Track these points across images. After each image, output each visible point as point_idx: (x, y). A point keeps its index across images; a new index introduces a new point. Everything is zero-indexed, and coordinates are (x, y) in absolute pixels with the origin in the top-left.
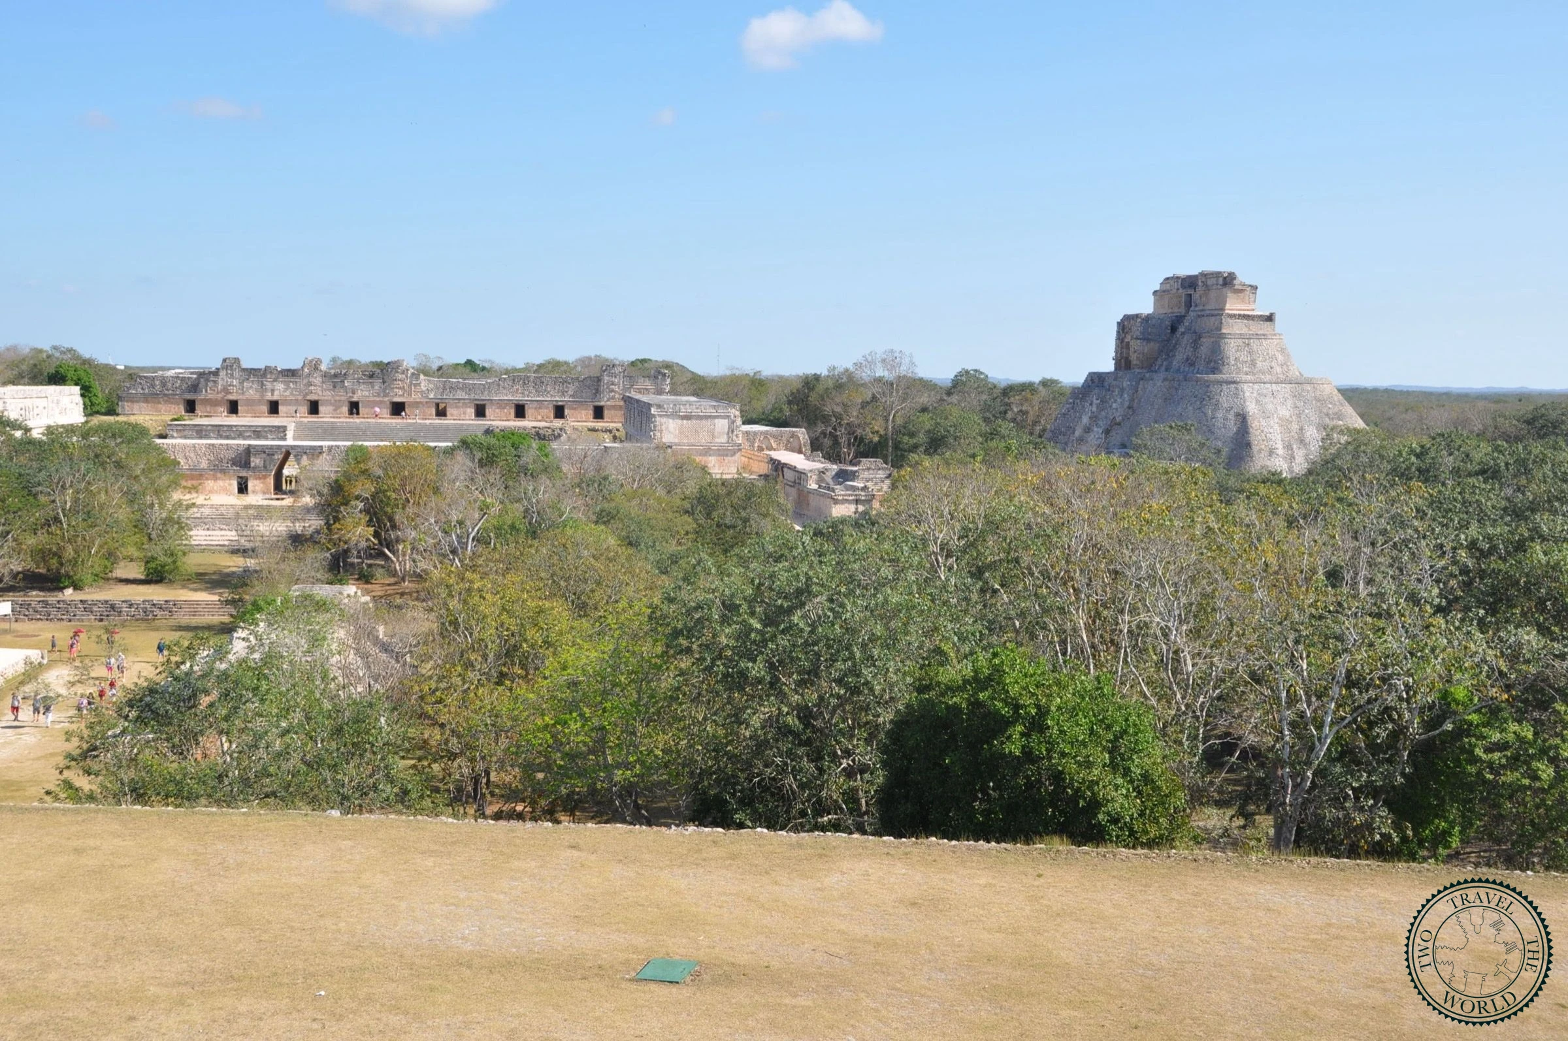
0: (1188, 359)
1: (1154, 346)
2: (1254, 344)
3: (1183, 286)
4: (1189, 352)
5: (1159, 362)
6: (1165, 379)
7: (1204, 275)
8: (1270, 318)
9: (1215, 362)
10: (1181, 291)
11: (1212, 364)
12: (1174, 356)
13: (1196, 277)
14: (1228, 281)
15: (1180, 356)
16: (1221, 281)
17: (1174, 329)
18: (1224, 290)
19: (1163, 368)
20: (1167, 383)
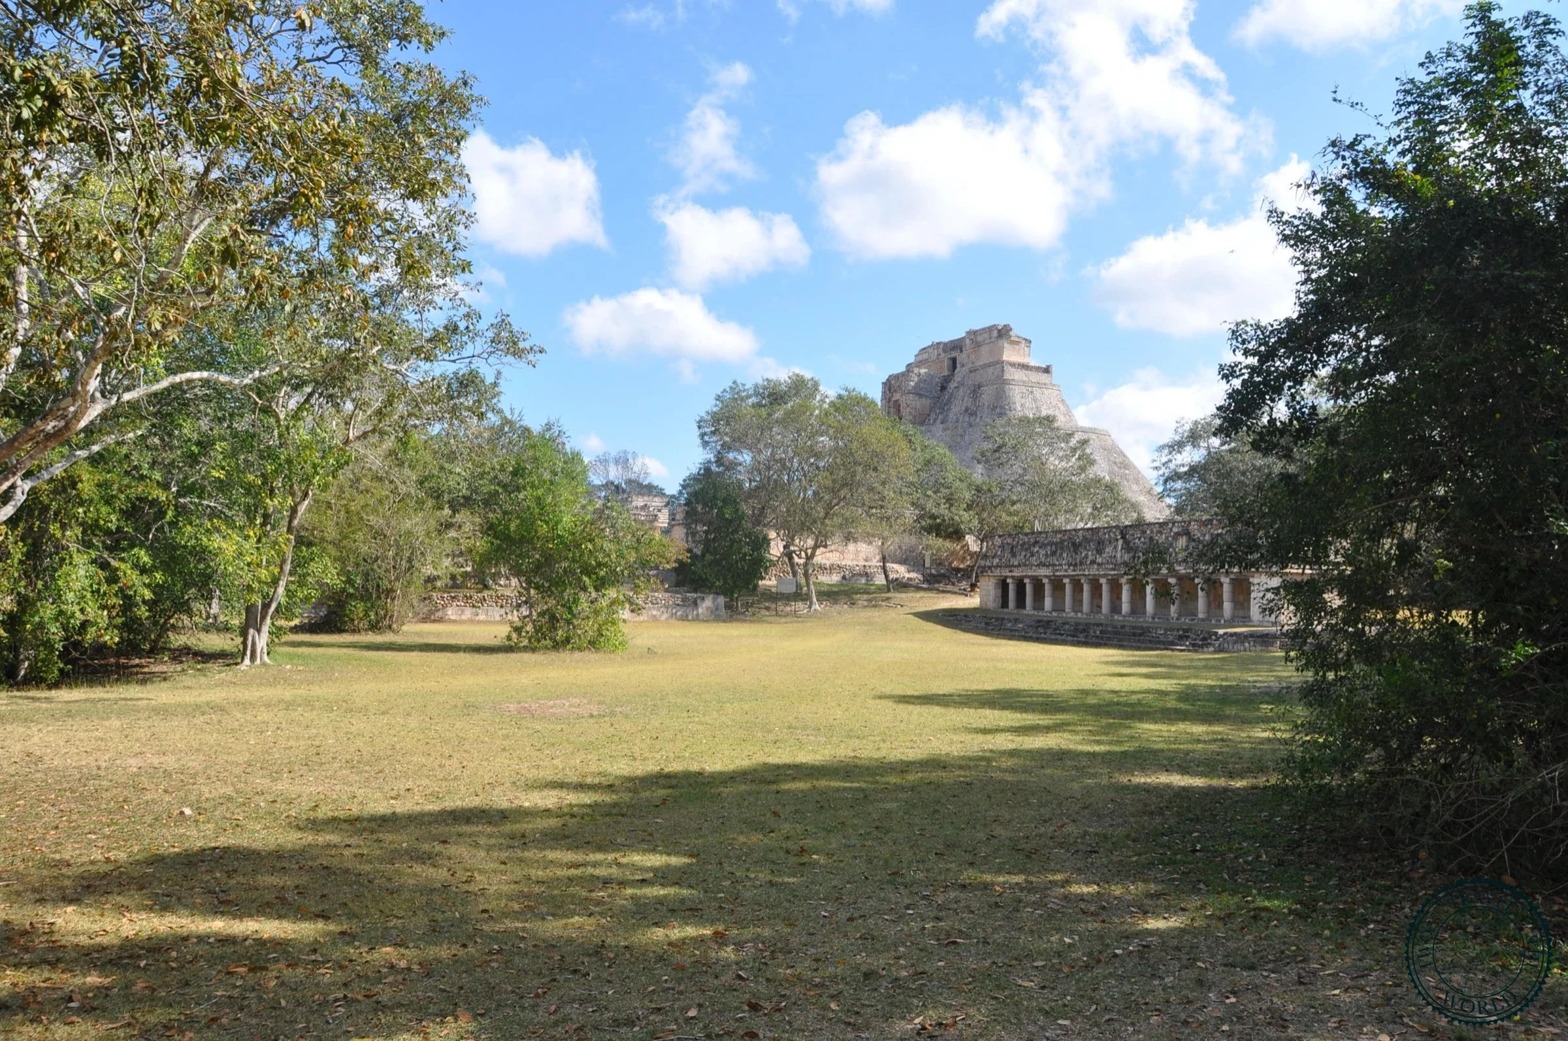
0: (966, 410)
1: (926, 402)
2: (1037, 392)
3: (945, 351)
4: (968, 402)
5: (933, 416)
6: (944, 430)
7: (972, 334)
8: (1047, 370)
9: (1001, 407)
10: (943, 355)
11: (998, 410)
12: (949, 409)
13: (962, 340)
14: (1003, 333)
15: (956, 409)
16: (995, 333)
17: (943, 388)
18: (1000, 342)
19: (939, 421)
20: (949, 432)
